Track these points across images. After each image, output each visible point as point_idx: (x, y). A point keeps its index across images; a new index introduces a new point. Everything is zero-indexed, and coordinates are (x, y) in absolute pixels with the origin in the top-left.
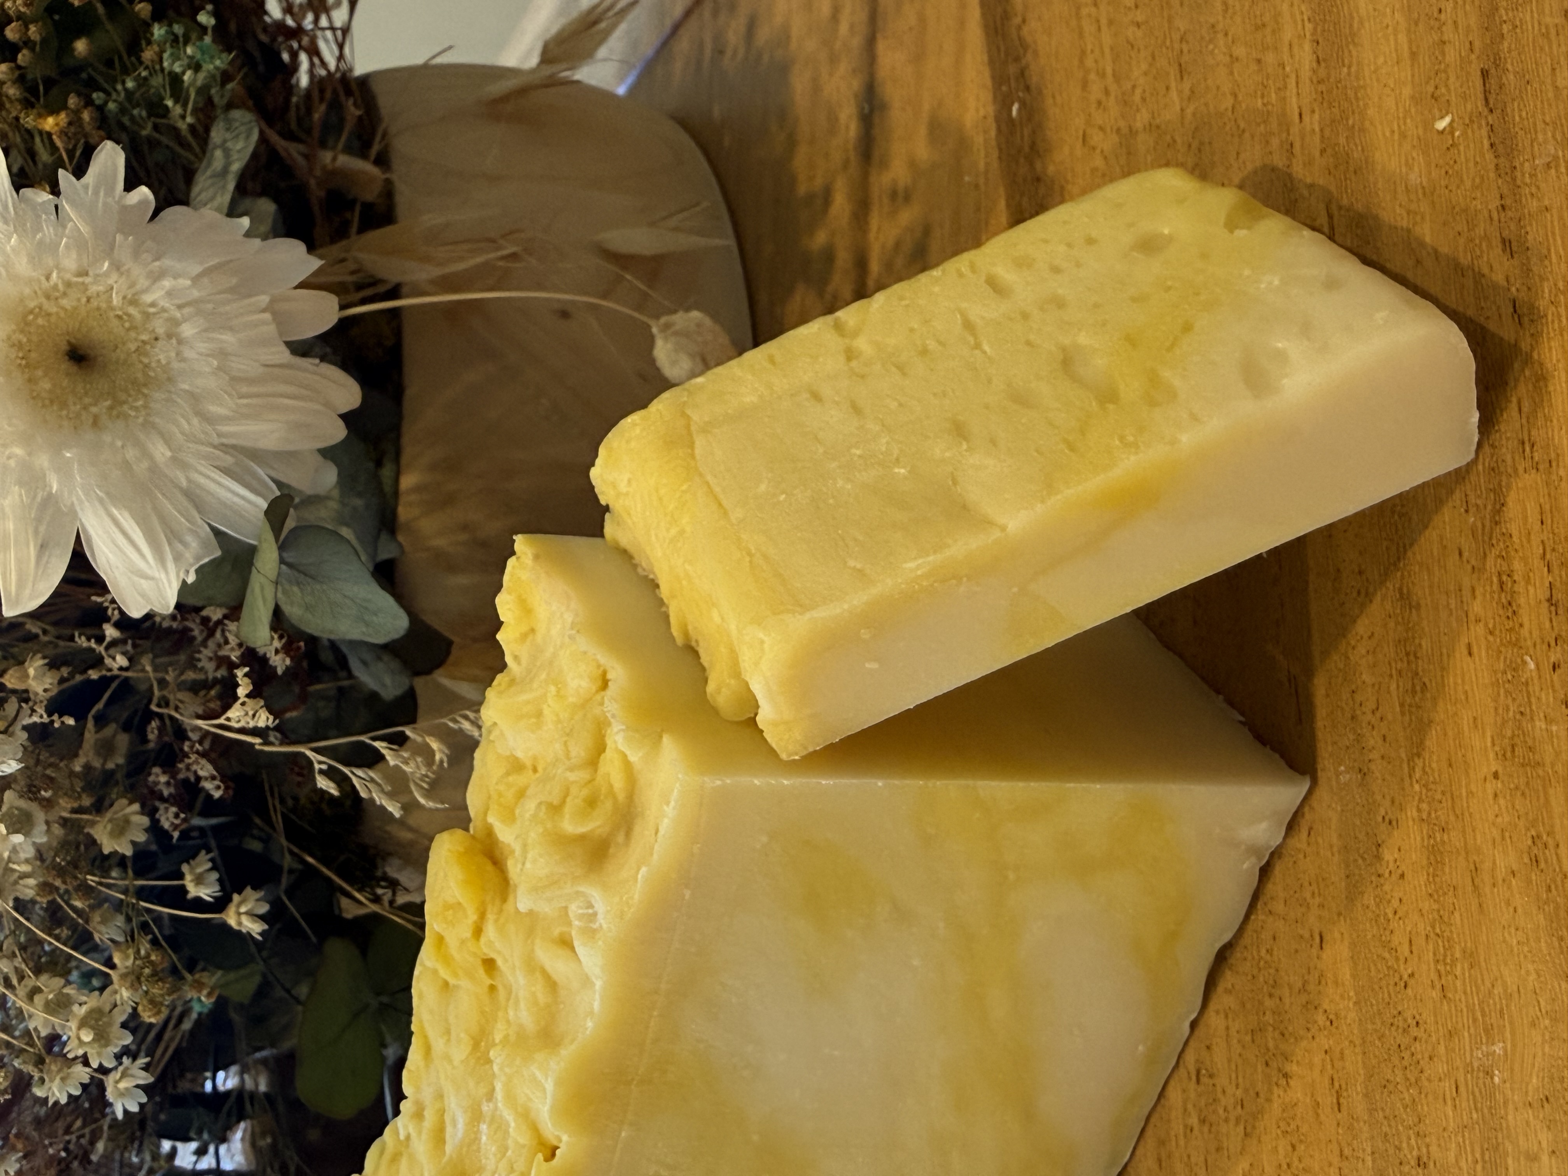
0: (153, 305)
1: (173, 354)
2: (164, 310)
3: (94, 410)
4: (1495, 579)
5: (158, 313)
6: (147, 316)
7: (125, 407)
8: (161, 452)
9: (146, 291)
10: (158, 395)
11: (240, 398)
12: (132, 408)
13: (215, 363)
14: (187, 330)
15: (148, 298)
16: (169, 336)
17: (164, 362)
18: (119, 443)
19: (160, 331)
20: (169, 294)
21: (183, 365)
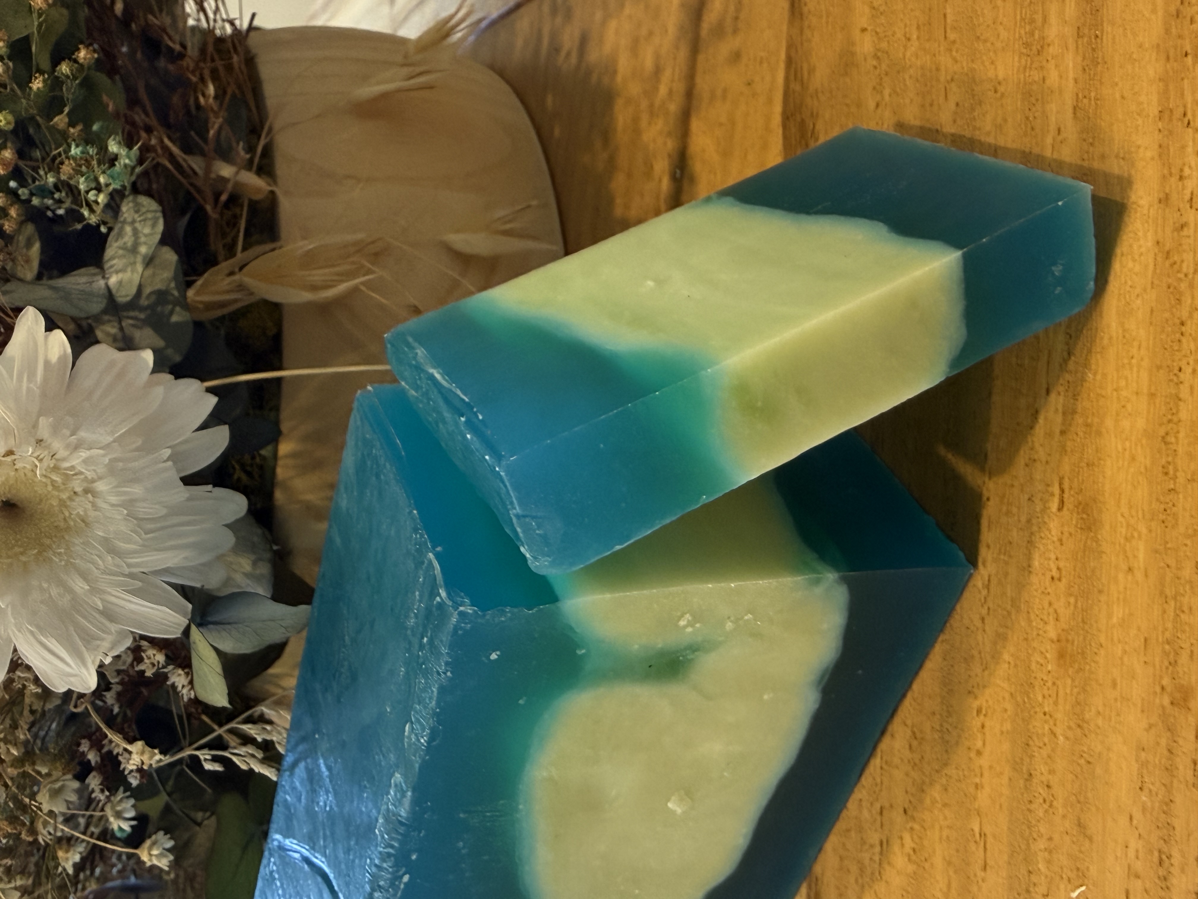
0: (72, 468)
1: (89, 506)
2: (81, 473)
3: (23, 558)
5: (75, 474)
6: (67, 478)
7: (50, 554)
8: (80, 586)
9: (64, 459)
10: (77, 541)
11: (146, 534)
12: (55, 553)
13: (125, 512)
14: (101, 486)
15: (66, 465)
16: (86, 491)
17: (82, 513)
18: (45, 585)
19: (78, 489)
20: (85, 461)
21: (98, 513)
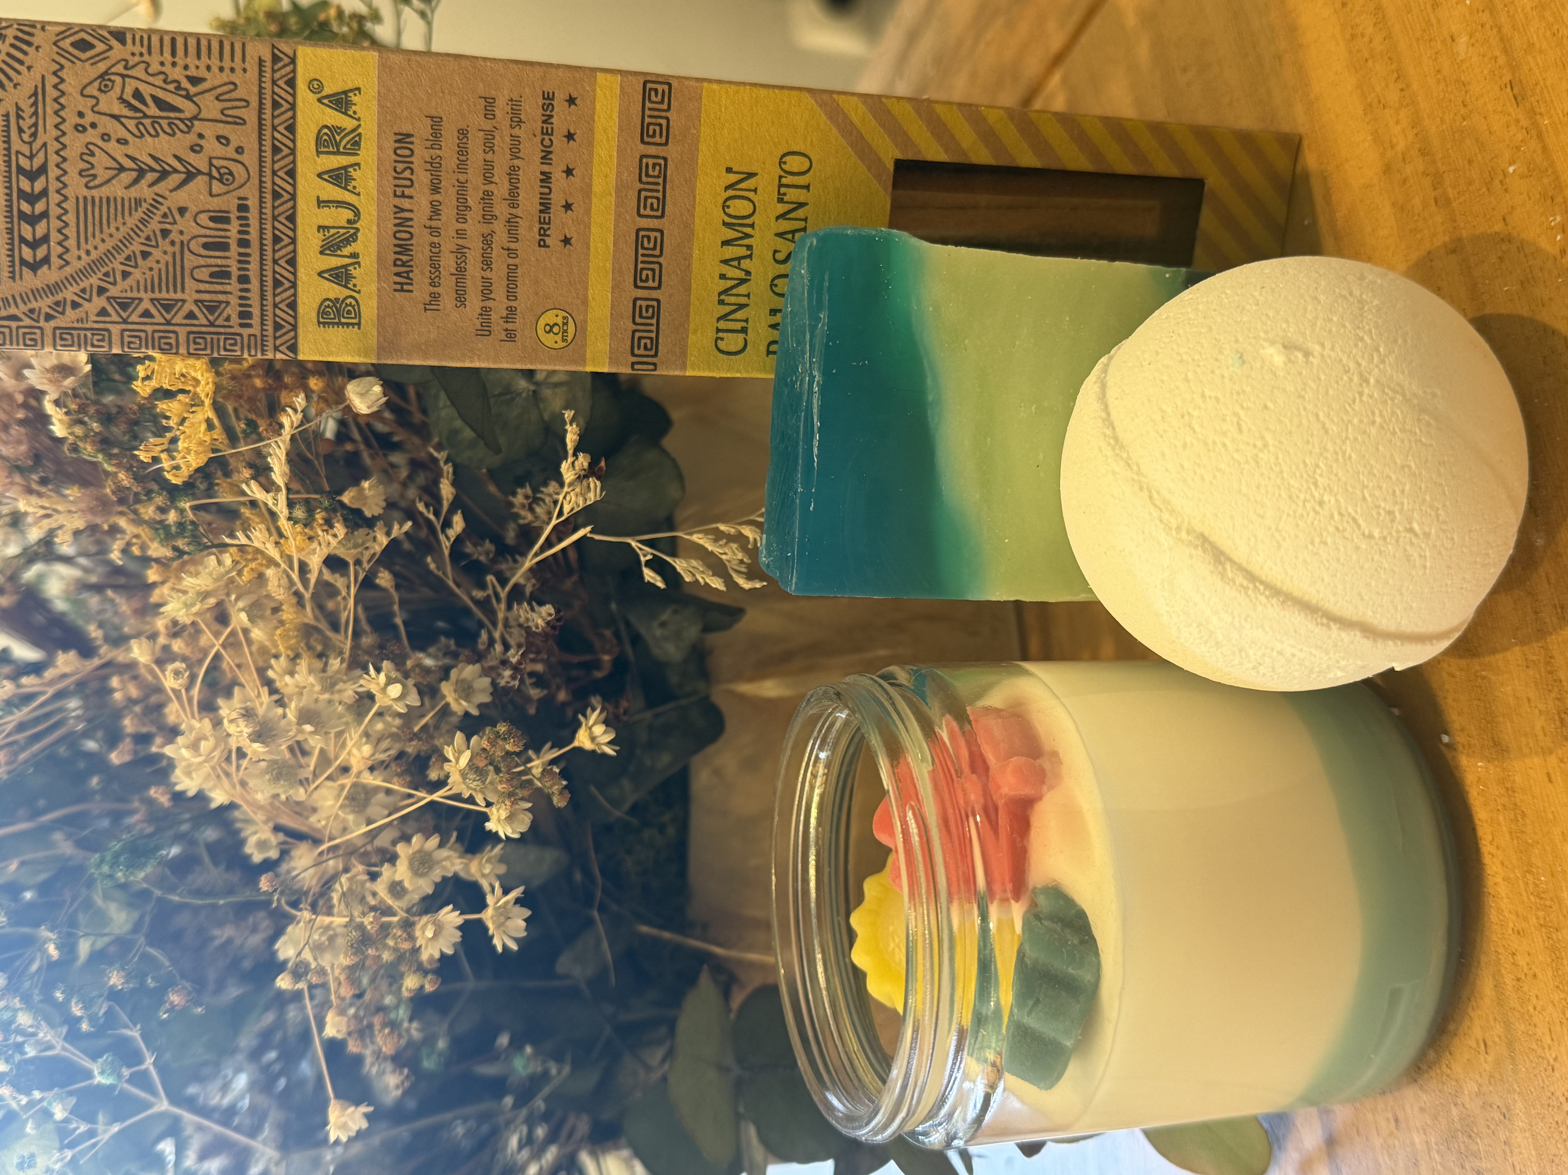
4: (1556, 718)
